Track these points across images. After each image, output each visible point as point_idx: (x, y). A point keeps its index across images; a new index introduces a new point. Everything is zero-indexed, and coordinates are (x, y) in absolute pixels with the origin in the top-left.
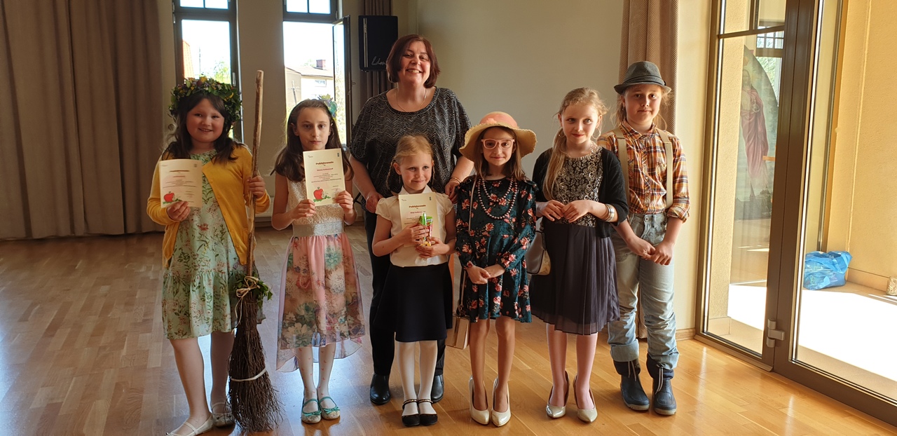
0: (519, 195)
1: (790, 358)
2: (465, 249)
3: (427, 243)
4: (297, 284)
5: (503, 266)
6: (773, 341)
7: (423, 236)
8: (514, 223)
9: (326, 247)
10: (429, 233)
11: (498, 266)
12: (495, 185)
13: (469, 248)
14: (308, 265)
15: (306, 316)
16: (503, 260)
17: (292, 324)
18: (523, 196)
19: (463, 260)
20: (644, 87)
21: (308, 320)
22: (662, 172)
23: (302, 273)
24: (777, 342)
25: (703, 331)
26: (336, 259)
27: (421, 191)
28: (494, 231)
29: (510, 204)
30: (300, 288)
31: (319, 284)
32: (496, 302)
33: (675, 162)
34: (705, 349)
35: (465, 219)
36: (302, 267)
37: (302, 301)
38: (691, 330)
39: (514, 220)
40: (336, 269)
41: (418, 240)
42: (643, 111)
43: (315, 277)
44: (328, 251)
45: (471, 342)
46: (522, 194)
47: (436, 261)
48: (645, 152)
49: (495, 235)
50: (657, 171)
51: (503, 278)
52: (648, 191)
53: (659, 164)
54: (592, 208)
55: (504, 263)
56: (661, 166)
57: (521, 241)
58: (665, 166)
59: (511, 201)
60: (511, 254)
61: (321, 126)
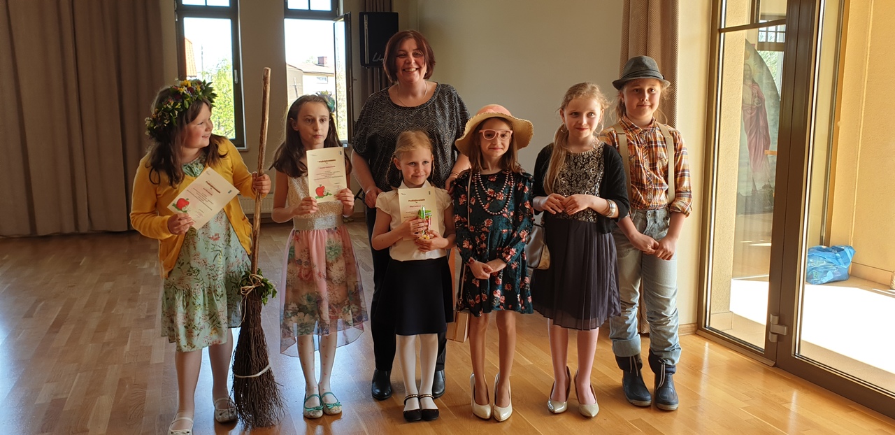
0: (516, 188)
1: (793, 353)
2: (466, 245)
3: (425, 236)
4: (299, 276)
5: (504, 260)
6: (776, 336)
7: (422, 229)
8: (512, 217)
9: (326, 240)
10: (427, 226)
11: (500, 260)
12: (492, 180)
13: (470, 244)
14: (309, 258)
15: (308, 306)
16: (504, 255)
17: (295, 313)
18: (519, 189)
19: (465, 255)
20: (643, 81)
21: (310, 310)
22: (663, 166)
23: (303, 265)
24: (779, 336)
25: (705, 326)
26: (337, 251)
27: (420, 186)
28: (493, 226)
29: (508, 198)
30: (302, 279)
31: (320, 276)
32: (496, 295)
33: (676, 156)
34: (707, 344)
35: (464, 215)
36: (304, 260)
37: (304, 291)
38: (693, 325)
39: (512, 214)
40: (337, 261)
41: (417, 233)
42: (643, 106)
43: (316, 270)
44: (328, 244)
45: (471, 334)
46: (519, 186)
47: (434, 255)
48: (646, 147)
49: (495, 230)
50: (658, 166)
51: (504, 272)
52: (650, 187)
53: (660, 159)
54: (593, 203)
55: (505, 258)
56: (662, 161)
57: (520, 234)
58: (667, 160)
59: (508, 194)
60: (511, 248)
61: (322, 121)
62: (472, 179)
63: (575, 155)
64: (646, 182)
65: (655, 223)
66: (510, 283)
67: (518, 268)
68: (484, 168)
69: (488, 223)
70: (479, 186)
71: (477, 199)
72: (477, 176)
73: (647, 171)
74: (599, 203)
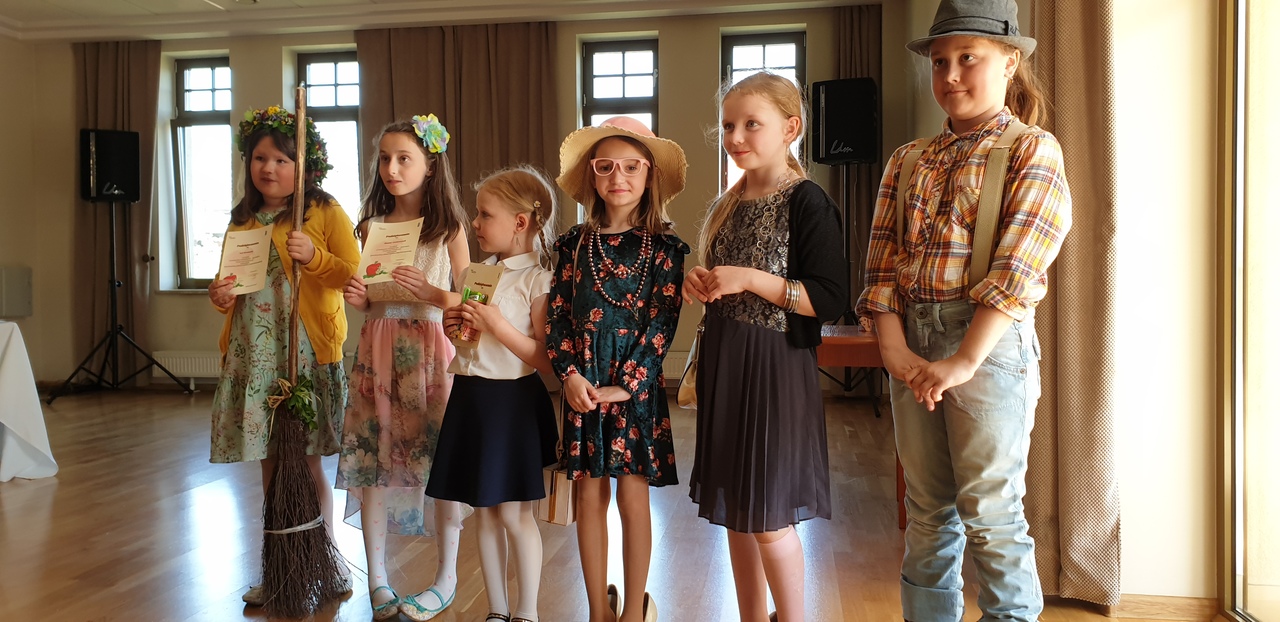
4: (361, 390)
9: (396, 336)
14: (372, 361)
15: (371, 439)
23: (365, 372)
26: (411, 357)
30: (363, 396)
31: (382, 392)
32: (616, 447)
35: (567, 298)
39: (640, 304)
40: (409, 372)
43: (378, 381)
46: (658, 257)
49: (605, 329)
50: (956, 205)
51: (628, 407)
52: (921, 248)
53: (961, 189)
54: (751, 283)
55: (628, 384)
56: (966, 193)
57: (654, 341)
58: (977, 191)
59: (642, 270)
60: (638, 365)
61: (402, 159)
62: (586, 240)
63: (747, 202)
64: (917, 239)
65: (934, 331)
66: (637, 427)
67: (650, 401)
68: (605, 225)
69: (595, 315)
70: (597, 253)
71: (587, 274)
72: (595, 235)
73: (928, 217)
74: (767, 282)
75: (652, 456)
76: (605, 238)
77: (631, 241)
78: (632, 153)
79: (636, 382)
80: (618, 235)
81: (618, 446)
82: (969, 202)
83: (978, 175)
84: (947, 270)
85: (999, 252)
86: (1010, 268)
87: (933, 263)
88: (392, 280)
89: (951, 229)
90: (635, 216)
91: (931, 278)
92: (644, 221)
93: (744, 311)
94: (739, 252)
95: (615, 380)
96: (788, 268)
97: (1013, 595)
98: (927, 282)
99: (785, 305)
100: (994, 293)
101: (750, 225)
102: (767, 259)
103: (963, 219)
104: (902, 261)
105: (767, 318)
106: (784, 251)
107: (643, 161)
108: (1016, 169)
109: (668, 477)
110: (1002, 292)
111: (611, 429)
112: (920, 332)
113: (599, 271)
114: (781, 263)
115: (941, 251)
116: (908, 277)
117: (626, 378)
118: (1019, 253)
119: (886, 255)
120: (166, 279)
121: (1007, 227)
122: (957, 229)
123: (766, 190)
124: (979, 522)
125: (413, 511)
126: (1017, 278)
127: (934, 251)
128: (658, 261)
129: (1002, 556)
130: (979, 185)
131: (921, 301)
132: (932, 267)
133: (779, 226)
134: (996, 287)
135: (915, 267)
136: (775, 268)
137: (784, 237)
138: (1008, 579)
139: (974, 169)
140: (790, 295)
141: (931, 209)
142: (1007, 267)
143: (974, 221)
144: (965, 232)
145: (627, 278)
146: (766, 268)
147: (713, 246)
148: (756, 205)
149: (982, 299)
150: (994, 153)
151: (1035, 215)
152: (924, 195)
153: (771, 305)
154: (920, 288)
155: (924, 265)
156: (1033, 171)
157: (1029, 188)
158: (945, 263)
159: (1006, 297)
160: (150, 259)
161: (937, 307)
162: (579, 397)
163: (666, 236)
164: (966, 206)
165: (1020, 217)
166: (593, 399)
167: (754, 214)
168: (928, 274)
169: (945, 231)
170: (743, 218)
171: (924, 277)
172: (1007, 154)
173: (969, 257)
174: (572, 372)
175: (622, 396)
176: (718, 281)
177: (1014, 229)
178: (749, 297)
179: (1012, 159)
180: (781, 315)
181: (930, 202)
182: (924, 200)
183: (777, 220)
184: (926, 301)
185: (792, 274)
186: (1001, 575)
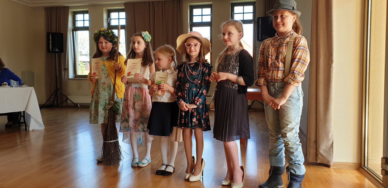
5: (196, 105)
8: (199, 83)
13: (181, 94)
23: (127, 101)
29: (198, 74)
35: (180, 81)
49: (190, 89)
50: (280, 57)
51: (196, 109)
52: (271, 68)
53: (281, 53)
54: (228, 77)
55: (196, 103)
56: (282, 54)
57: (203, 92)
58: (285, 53)
59: (200, 73)
60: (199, 98)
61: (138, 43)
62: (185, 65)
63: (228, 55)
64: (270, 66)
65: (276, 90)
66: (199, 115)
67: (202, 108)
68: (190, 61)
69: (187, 85)
70: (187, 69)
71: (185, 74)
72: (187, 64)
73: (273, 60)
74: (233, 77)
75: (203, 123)
76: (189, 65)
77: (197, 65)
78: (196, 41)
79: (198, 103)
80: (193, 64)
81: (194, 120)
82: (283, 56)
83: (285, 49)
84: (279, 74)
85: (291, 69)
86: (294, 73)
87: (275, 72)
88: (134, 77)
89: (279, 63)
90: (197, 58)
91: (274, 76)
92: (200, 59)
93: (227, 84)
94: (226, 68)
95: (193, 102)
96: (238, 73)
97: (296, 158)
98: (273, 77)
99: (237, 82)
100: (290, 80)
101: (228, 61)
102: (233, 70)
103: (282, 61)
104: (267, 71)
105: (233, 86)
106: (237, 68)
107: (199, 43)
108: (295, 47)
109: (208, 128)
110: (292, 79)
111: (192, 116)
112: (272, 90)
113: (188, 73)
114: (237, 71)
115: (277, 69)
116: (269, 76)
117: (196, 102)
118: (296, 69)
119: (262, 70)
120: (71, 75)
121: (293, 62)
122: (280, 63)
123: (233, 52)
124: (287, 139)
125: (140, 138)
126: (296, 76)
127: (275, 69)
128: (204, 70)
129: (293, 148)
130: (286, 52)
131: (272, 82)
132: (275, 73)
133: (236, 61)
134: (291, 78)
135: (270, 73)
136: (235, 73)
137: (237, 64)
138: (295, 154)
139: (284, 47)
140: (239, 80)
141: (274, 58)
142: (293, 73)
143: (285, 61)
144: (283, 64)
145: (195, 75)
146: (233, 73)
147: (219, 67)
148: (230, 56)
149: (287, 81)
150: (289, 43)
151: (300, 59)
152: (272, 54)
153: (234, 82)
154: (272, 79)
155: (272, 73)
156: (300, 47)
157: (299, 52)
158: (278, 72)
159: (293, 81)
160: (67, 69)
161: (276, 84)
162: (183, 108)
163: (206, 63)
164: (283, 57)
165: (296, 60)
166: (187, 108)
167: (230, 58)
168: (274, 75)
169: (277, 64)
170: (227, 59)
171: (273, 76)
172: (293, 43)
173: (284, 70)
174: (181, 101)
175: (195, 107)
176: (220, 77)
177: (295, 63)
178: (228, 81)
179: (294, 44)
180: (236, 85)
181: (273, 56)
182: (271, 55)
183: (236, 60)
184: (273, 82)
185: (240, 74)
186: (293, 153)
